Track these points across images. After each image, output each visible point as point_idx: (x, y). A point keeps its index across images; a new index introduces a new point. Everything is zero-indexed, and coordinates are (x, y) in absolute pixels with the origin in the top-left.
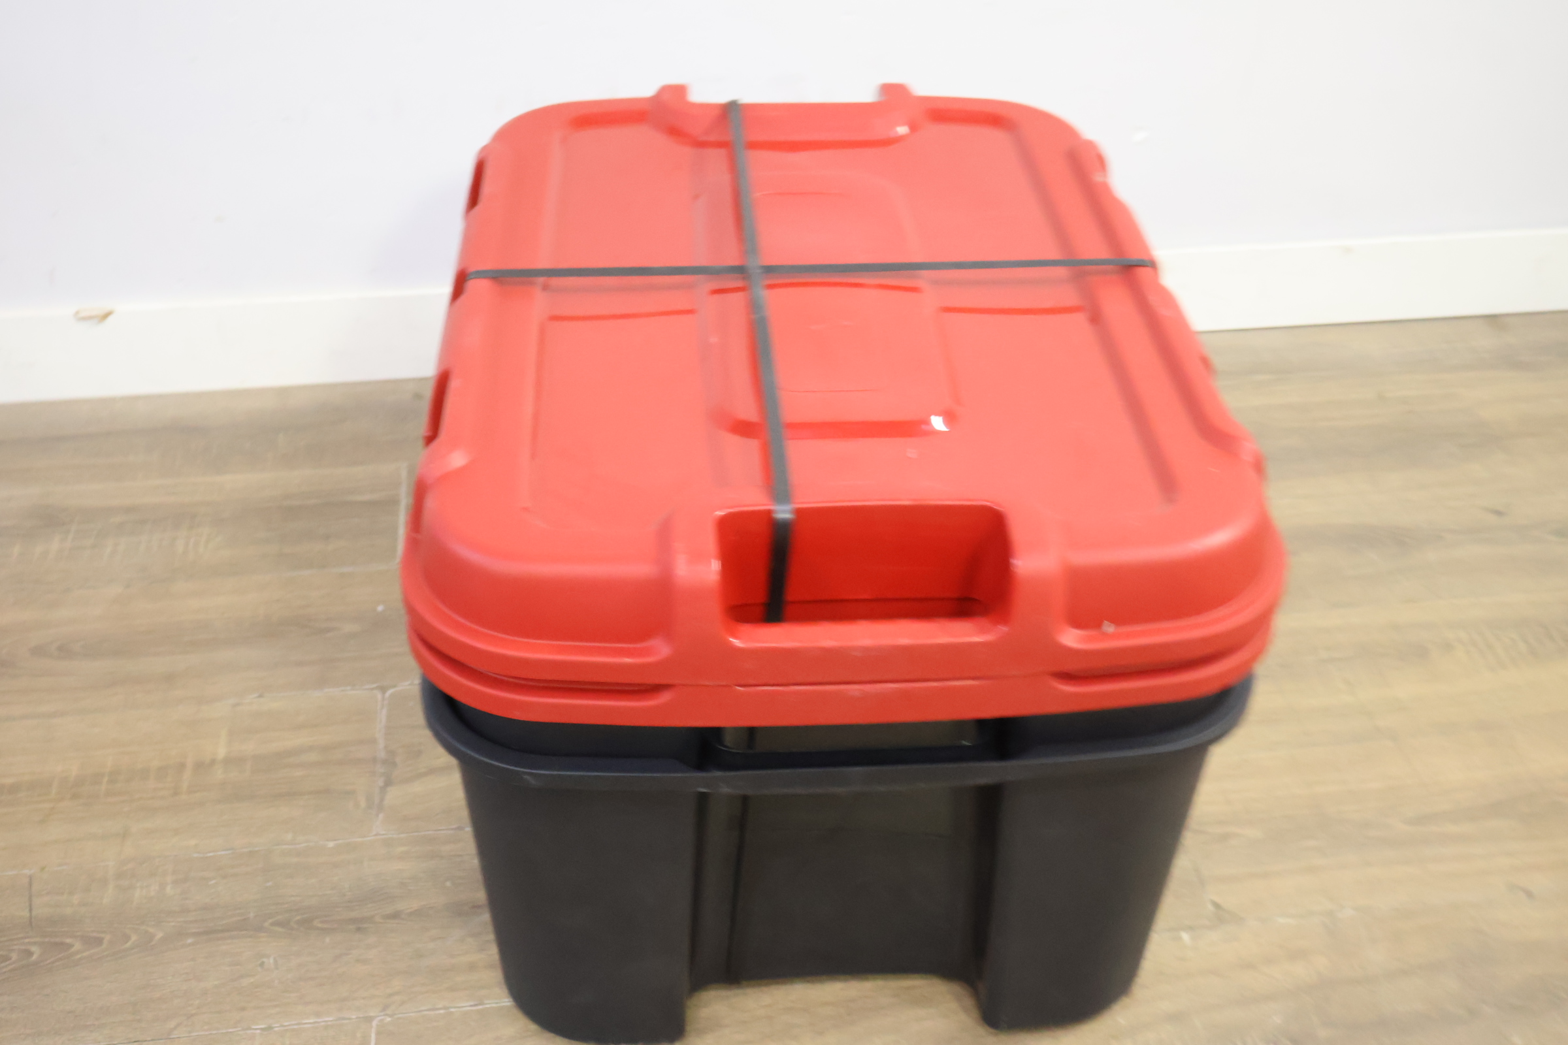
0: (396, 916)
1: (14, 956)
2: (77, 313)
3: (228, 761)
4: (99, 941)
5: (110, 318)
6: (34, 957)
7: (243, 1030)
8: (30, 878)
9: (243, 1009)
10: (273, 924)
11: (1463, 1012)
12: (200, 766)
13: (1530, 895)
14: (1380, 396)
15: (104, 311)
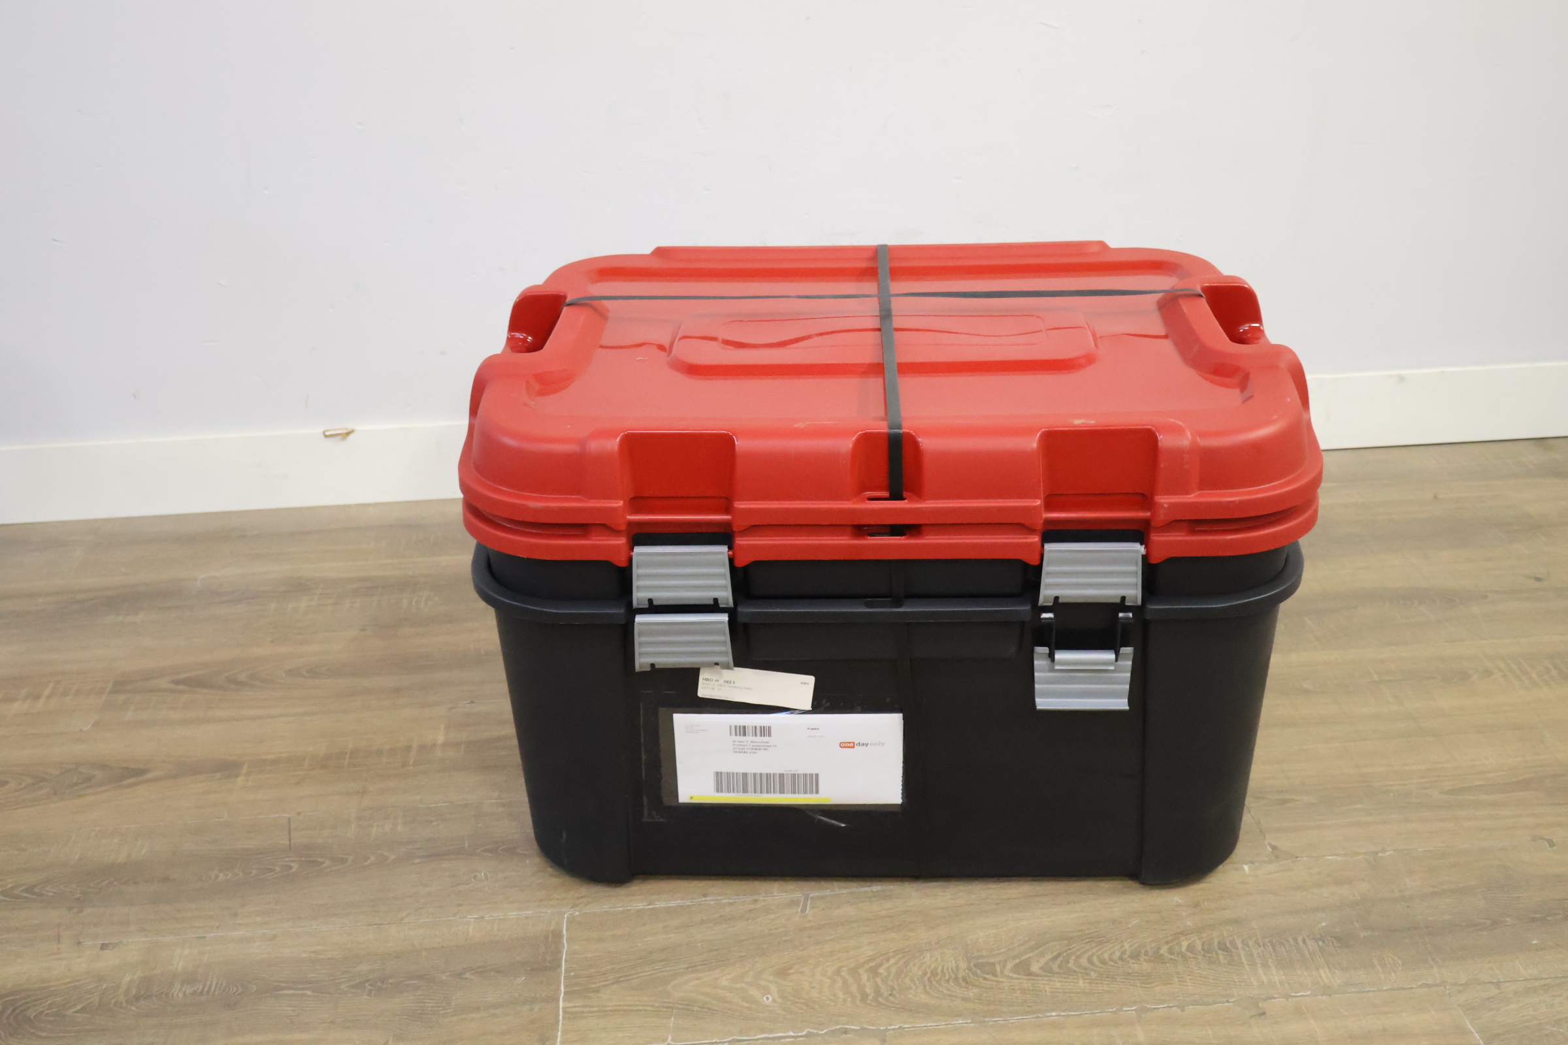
1: (278, 869)
2: (324, 432)
3: (445, 745)
4: (343, 861)
5: (351, 436)
6: (294, 870)
7: (460, 918)
8: (289, 819)
9: (460, 905)
10: (484, 851)
11: (1488, 922)
12: (422, 748)
13: (1551, 844)
14: (1435, 497)
15: (345, 431)
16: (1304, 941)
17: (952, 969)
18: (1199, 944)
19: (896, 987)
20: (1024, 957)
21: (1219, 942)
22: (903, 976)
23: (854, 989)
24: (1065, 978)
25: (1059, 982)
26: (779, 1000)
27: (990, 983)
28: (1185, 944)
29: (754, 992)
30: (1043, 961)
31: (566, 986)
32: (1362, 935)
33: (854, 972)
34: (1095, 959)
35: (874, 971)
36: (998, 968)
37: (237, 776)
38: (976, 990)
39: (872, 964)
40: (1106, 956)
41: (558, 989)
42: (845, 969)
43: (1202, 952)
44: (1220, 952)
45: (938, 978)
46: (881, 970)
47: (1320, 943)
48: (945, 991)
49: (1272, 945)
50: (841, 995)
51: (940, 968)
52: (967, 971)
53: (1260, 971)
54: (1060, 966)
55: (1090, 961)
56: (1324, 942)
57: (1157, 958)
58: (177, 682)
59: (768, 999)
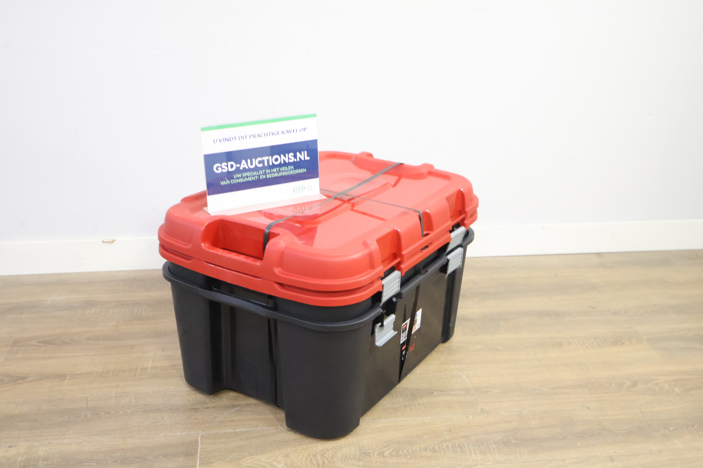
0: (208, 408)
1: (82, 416)
2: (103, 241)
3: (151, 368)
4: (109, 413)
5: (114, 242)
6: (89, 417)
7: (157, 435)
8: (87, 397)
9: (157, 430)
10: (166, 409)
11: (562, 438)
12: (143, 369)
13: (588, 408)
14: (556, 275)
15: (112, 240)
16: (491, 444)
17: (353, 454)
18: (450, 445)
19: (331, 461)
20: (382, 450)
21: (458, 445)
22: (334, 457)
23: (314, 462)
24: (398, 458)
25: (395, 459)
26: (285, 466)
27: (368, 460)
28: (445, 445)
29: (275, 463)
30: (389, 451)
31: (199, 461)
32: (513, 442)
33: (315, 456)
34: (410, 451)
35: (323, 455)
36: (372, 454)
37: (65, 379)
38: (362, 462)
39: (322, 453)
40: (414, 450)
41: (197, 462)
42: (311, 454)
43: (451, 448)
44: (458, 448)
45: (348, 458)
46: (326, 455)
47: (497, 445)
48: (350, 463)
49: (478, 445)
50: (309, 464)
51: (349, 454)
52: (359, 455)
53: (473, 455)
54: (396, 454)
55: (408, 451)
56: (498, 444)
57: (434, 451)
58: (39, 342)
59: (280, 466)
